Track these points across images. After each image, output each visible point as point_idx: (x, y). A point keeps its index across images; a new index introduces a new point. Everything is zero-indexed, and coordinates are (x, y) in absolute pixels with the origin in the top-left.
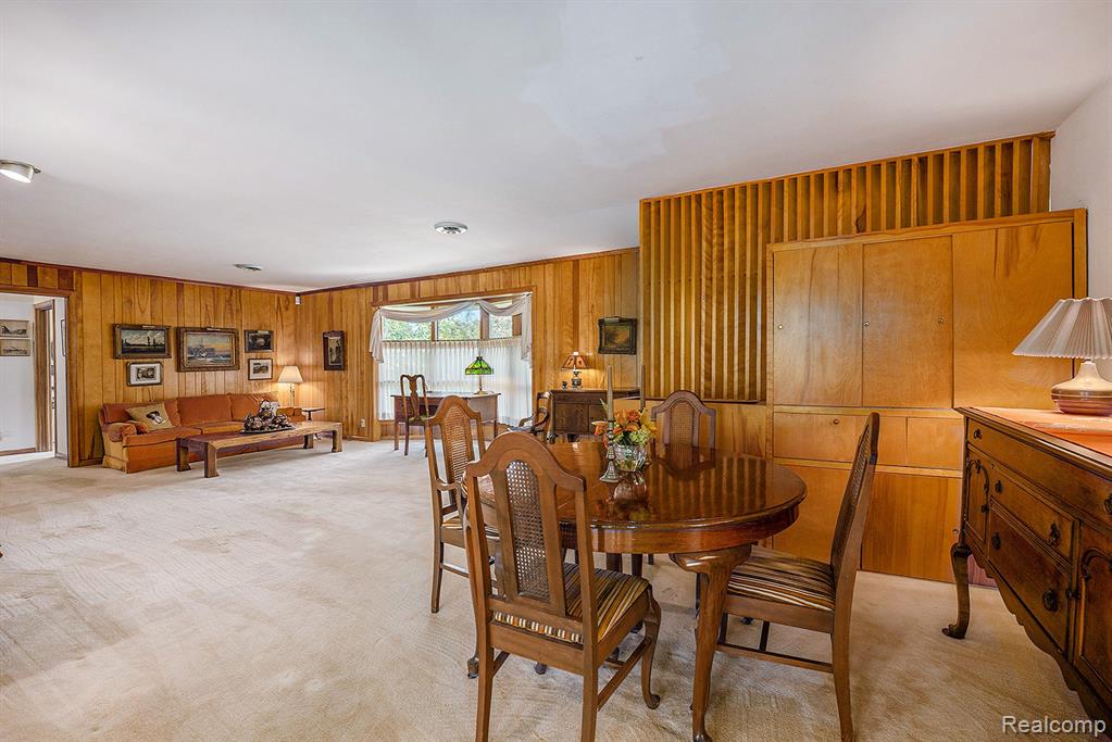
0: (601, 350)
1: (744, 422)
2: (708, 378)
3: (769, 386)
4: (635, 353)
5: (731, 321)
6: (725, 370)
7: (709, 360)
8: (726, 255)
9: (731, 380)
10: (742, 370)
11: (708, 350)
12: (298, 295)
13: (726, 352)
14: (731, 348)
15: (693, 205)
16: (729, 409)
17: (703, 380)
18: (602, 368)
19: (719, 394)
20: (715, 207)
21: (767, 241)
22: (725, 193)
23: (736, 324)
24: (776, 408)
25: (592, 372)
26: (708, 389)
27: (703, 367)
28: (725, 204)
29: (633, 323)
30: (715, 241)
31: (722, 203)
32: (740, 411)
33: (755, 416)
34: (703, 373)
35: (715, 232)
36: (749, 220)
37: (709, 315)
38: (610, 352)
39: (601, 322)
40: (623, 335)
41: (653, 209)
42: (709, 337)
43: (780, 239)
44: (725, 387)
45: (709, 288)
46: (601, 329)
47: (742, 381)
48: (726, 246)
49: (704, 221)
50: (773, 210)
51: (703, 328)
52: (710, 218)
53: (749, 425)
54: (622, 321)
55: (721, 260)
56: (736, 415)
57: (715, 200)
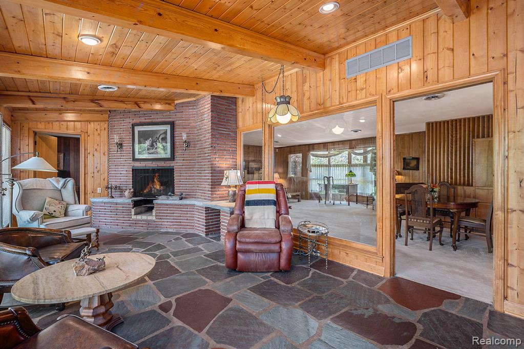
0: (404, 169)
1: (465, 191)
2: (452, 178)
3: (474, 181)
4: (418, 170)
5: (460, 161)
6: (458, 176)
7: (452, 173)
8: (458, 140)
9: (460, 179)
10: (464, 176)
11: (452, 169)
12: (277, 148)
13: (458, 170)
14: (460, 169)
15: (446, 124)
16: (459, 188)
17: (450, 179)
18: (405, 175)
19: (456, 184)
20: (454, 125)
21: (473, 137)
22: (458, 121)
23: (462, 161)
24: (476, 188)
25: (400, 177)
26: (451, 182)
27: (449, 175)
28: (458, 124)
29: (418, 159)
30: (454, 136)
31: (457, 123)
32: (463, 188)
33: (469, 190)
34: (450, 177)
35: (454, 133)
36: (467, 129)
37: (452, 159)
38: (408, 169)
39: (404, 159)
40: (414, 163)
41: (431, 125)
42: (452, 166)
43: (478, 137)
44: (458, 181)
45: (452, 150)
46: (404, 161)
47: (464, 180)
48: (458, 137)
49: (450, 130)
50: (476, 126)
51: (450, 163)
52: (452, 129)
53: (467, 193)
54: (413, 158)
55: (456, 141)
56: (462, 189)
57: (454, 123)
